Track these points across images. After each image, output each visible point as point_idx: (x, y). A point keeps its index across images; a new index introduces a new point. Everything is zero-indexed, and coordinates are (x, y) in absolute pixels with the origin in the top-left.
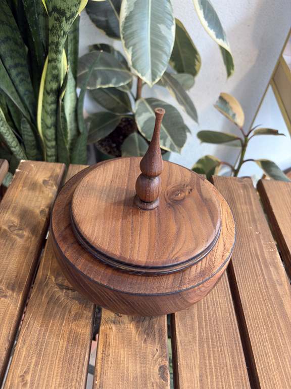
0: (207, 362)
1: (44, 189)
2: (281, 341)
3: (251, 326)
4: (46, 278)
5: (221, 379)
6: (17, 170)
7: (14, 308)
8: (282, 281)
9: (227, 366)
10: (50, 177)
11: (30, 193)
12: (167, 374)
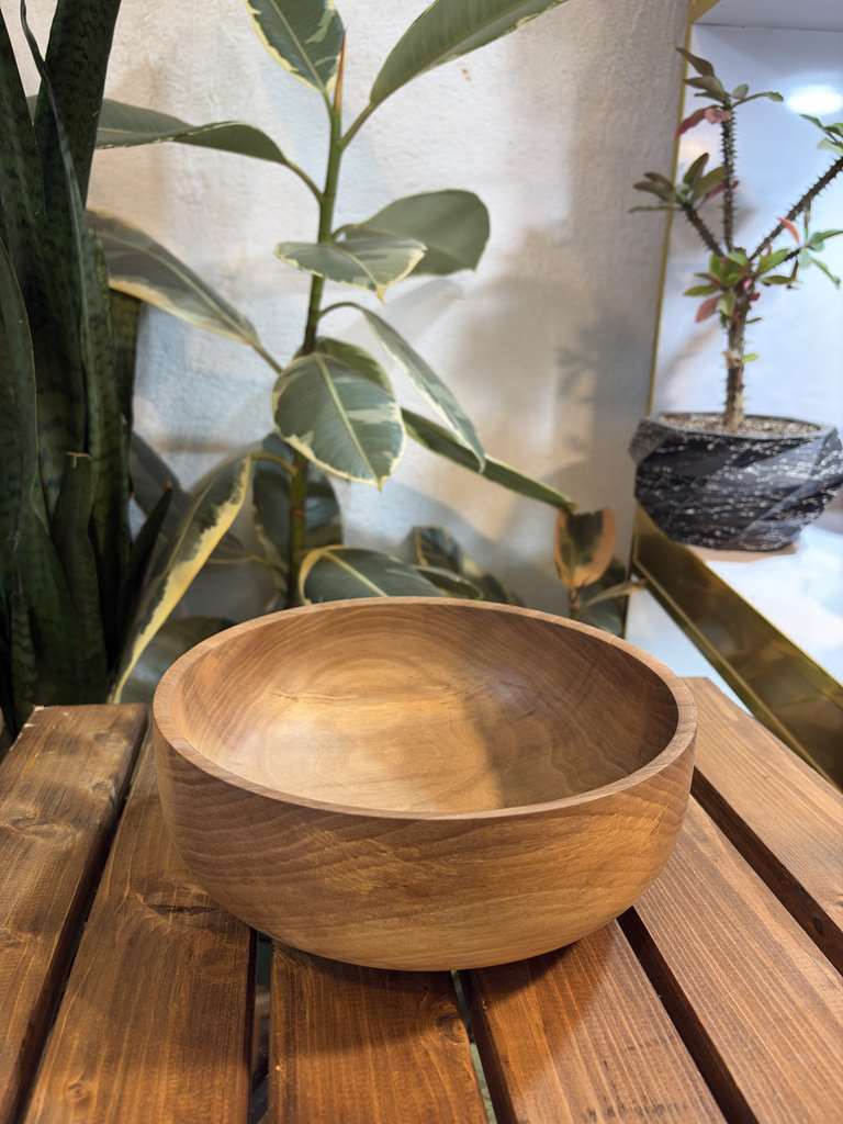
0: (557, 994)
1: (101, 748)
2: (729, 935)
3: (653, 920)
4: (121, 898)
5: (599, 1020)
6: (27, 725)
7: (40, 962)
8: (705, 835)
9: (607, 996)
10: (111, 728)
11: (64, 759)
12: (460, 1028)
